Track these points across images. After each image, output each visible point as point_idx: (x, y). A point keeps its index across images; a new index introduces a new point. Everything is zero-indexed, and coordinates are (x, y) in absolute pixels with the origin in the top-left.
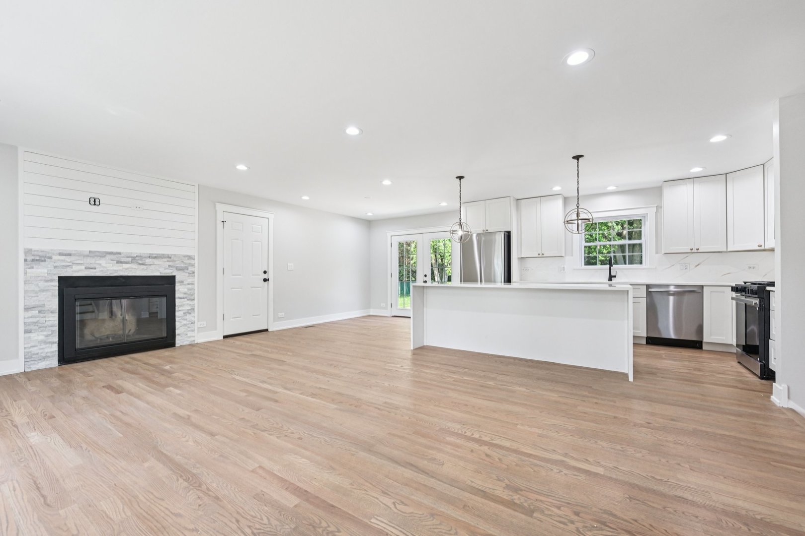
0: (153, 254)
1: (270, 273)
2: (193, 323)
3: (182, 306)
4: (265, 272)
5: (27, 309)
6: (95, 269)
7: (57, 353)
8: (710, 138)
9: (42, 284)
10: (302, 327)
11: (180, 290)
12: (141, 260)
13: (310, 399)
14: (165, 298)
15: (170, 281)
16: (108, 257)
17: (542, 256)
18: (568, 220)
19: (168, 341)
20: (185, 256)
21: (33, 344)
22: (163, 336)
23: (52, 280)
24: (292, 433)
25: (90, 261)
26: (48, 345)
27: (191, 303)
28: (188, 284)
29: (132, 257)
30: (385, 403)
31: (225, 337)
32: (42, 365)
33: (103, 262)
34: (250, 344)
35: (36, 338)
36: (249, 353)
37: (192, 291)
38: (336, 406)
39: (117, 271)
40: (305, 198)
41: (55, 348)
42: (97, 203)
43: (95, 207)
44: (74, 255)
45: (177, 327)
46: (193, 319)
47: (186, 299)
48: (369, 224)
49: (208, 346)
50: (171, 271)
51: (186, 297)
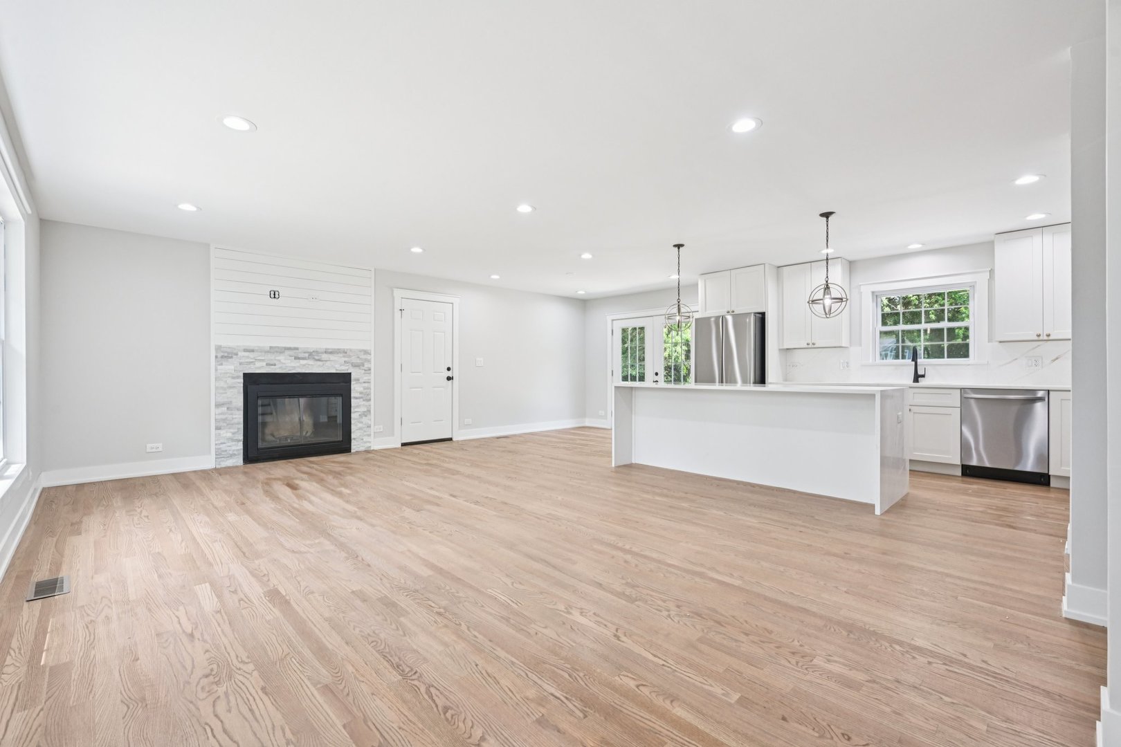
0: (329, 349)
1: (454, 371)
2: (369, 427)
3: (358, 406)
4: (449, 369)
5: (218, 405)
6: (275, 365)
7: (242, 451)
8: (1016, 179)
9: (230, 381)
10: (493, 437)
11: (356, 388)
12: (318, 356)
13: (473, 506)
14: (341, 398)
15: (345, 378)
16: (287, 353)
17: (813, 346)
18: (814, 299)
19: (343, 446)
20: (361, 351)
21: (222, 441)
22: (339, 440)
23: (238, 377)
24: (445, 530)
25: (270, 357)
26: (234, 443)
27: (367, 403)
28: (364, 382)
29: (308, 352)
30: (549, 514)
31: (403, 445)
32: (229, 463)
33: (281, 358)
34: (428, 453)
35: (224, 435)
36: (426, 462)
37: (368, 391)
38: (495, 513)
39: (294, 367)
40: (495, 277)
41: (240, 446)
42: (277, 296)
43: (275, 300)
44: (257, 351)
45: (352, 431)
46: (369, 423)
47: (362, 400)
48: (583, 304)
49: (386, 454)
50: (347, 368)
51: (362, 398)
